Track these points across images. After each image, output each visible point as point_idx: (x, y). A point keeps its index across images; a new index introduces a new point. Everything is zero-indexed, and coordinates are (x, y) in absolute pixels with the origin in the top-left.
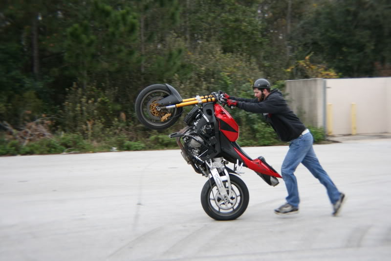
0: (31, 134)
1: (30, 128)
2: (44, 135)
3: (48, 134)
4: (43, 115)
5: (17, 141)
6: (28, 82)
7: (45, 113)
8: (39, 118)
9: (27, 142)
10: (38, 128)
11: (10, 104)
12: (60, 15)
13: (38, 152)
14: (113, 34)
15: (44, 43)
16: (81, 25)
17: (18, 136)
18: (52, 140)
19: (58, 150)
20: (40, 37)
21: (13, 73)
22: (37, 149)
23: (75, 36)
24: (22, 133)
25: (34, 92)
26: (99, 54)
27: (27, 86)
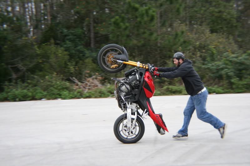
0: (89, 85)
1: (89, 81)
2: (97, 86)
3: (100, 85)
4: (97, 74)
5: (80, 90)
6: (87, 53)
7: (98, 72)
8: (94, 75)
9: (87, 90)
10: (94, 82)
11: (77, 67)
12: (107, 11)
13: (94, 97)
14: (140, 22)
15: (97, 28)
16: (120, 17)
17: (81, 87)
18: (102, 89)
19: (105, 95)
20: (95, 25)
21: (79, 48)
22: (93, 94)
23: (116, 24)
24: (84, 84)
25: (91, 59)
26: (131, 34)
27: (87, 55)
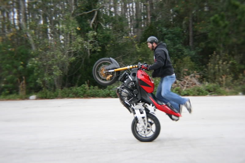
0: (187, 83)
1: (187, 79)
2: (195, 84)
3: (198, 83)
4: (195, 72)
5: (179, 88)
6: (186, 51)
7: (196, 70)
8: (192, 73)
9: (185, 88)
10: (192, 80)
11: (175, 65)
12: (206, 9)
13: (192, 95)
14: (240, 20)
15: (196, 27)
16: (220, 15)
17: (180, 85)
18: (200, 87)
19: (204, 94)
20: (194, 23)
21: (177, 46)
22: (191, 93)
23: (215, 22)
24: (182, 83)
25: (190, 57)
26: (230, 32)
27: (185, 53)
